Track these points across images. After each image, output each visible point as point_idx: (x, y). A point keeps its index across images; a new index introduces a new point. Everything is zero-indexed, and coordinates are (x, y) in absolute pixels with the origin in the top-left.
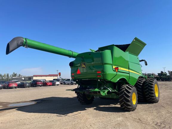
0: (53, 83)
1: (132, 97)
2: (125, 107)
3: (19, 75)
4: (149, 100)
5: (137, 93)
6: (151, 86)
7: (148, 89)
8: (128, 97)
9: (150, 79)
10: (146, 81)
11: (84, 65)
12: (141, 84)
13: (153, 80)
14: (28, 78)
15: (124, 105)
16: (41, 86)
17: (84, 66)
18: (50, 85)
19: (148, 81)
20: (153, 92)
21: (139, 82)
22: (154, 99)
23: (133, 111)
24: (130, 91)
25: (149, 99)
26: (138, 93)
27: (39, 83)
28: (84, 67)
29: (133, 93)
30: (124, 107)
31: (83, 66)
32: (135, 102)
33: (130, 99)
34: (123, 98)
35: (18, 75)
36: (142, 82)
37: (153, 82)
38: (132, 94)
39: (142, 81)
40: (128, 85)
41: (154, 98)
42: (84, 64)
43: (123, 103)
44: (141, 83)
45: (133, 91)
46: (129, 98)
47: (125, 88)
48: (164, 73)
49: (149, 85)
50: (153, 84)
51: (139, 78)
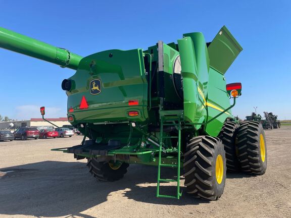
0: (61, 132)
1: (215, 166)
2: (199, 191)
3: (6, 118)
4: (247, 169)
5: (226, 154)
6: (253, 137)
7: (245, 146)
8: (207, 165)
9: (250, 124)
10: (240, 128)
11: (96, 86)
12: (231, 135)
13: (257, 126)
14: (20, 124)
15: (197, 186)
16: (36, 138)
17: (97, 88)
18: (54, 137)
19: (246, 127)
20: (257, 152)
21: (226, 130)
22: (258, 167)
23: (216, 200)
24: (211, 151)
25: (248, 166)
26: (227, 156)
27: (33, 133)
28: (96, 91)
29: (217, 156)
30: (196, 191)
31: (94, 88)
32: (222, 178)
33: (212, 173)
34: (194, 169)
35: (4, 118)
36: (233, 130)
37: (256, 130)
38: (215, 159)
39: (232, 128)
40: (206, 137)
41: (259, 164)
42: (98, 84)
43: (194, 181)
44: (231, 132)
45: (218, 152)
46: (209, 170)
47: (199, 145)
48: (257, 115)
49: (248, 135)
50: (256, 135)
51: (226, 121)
